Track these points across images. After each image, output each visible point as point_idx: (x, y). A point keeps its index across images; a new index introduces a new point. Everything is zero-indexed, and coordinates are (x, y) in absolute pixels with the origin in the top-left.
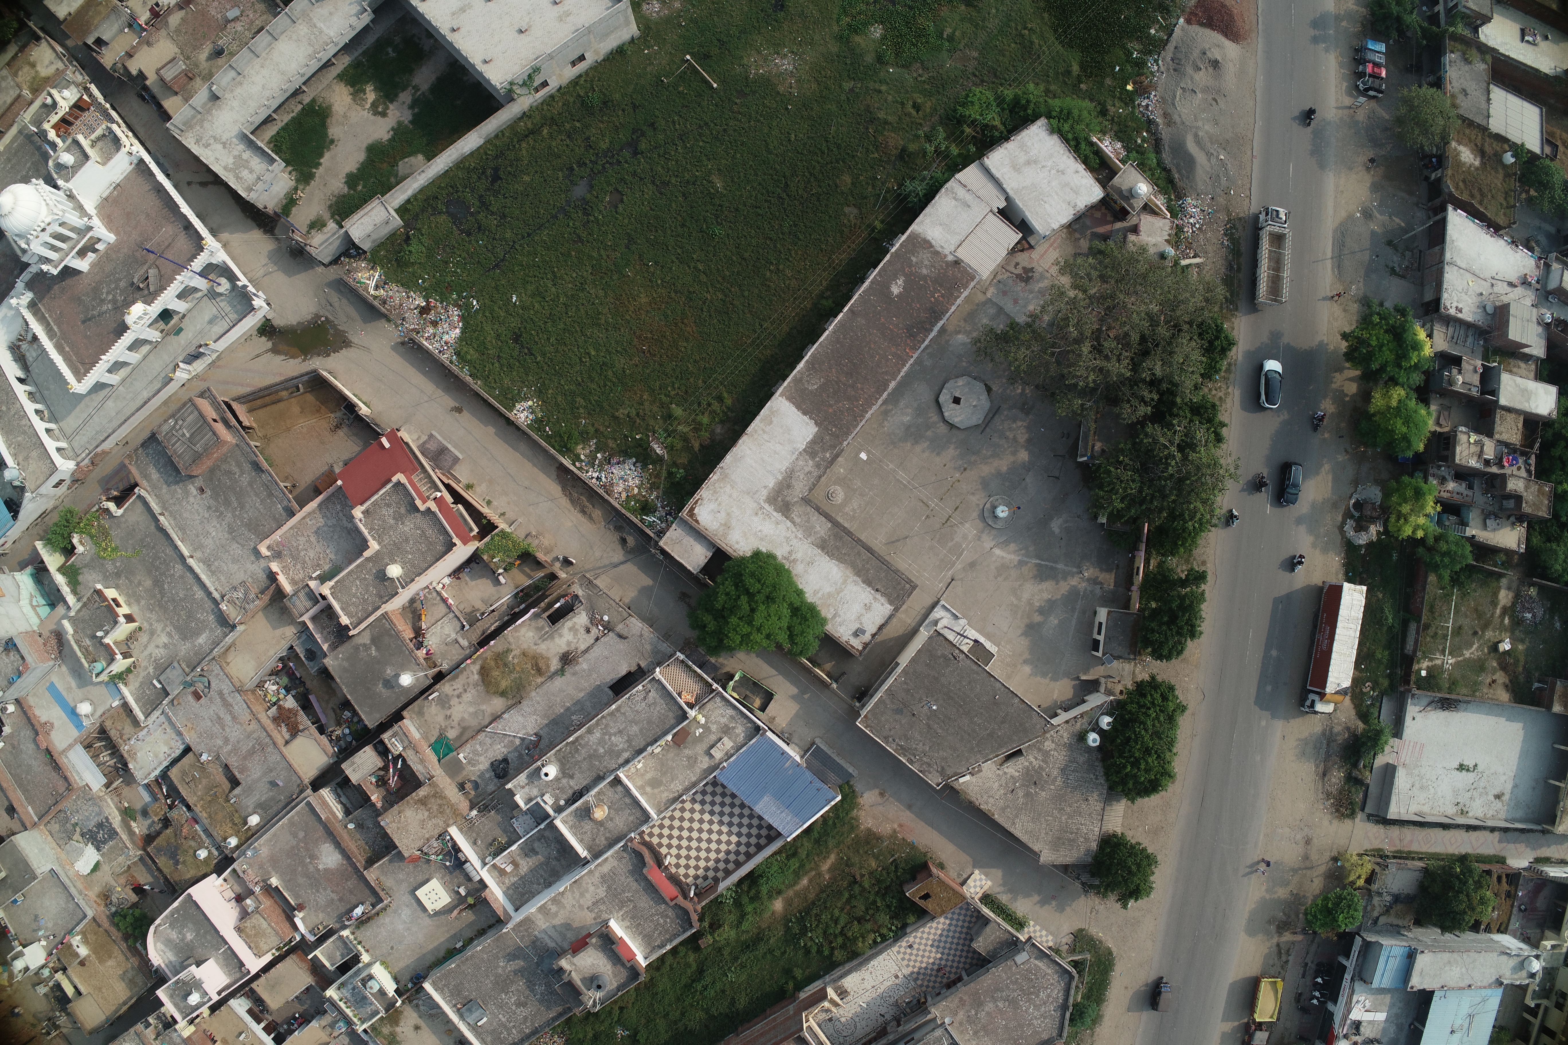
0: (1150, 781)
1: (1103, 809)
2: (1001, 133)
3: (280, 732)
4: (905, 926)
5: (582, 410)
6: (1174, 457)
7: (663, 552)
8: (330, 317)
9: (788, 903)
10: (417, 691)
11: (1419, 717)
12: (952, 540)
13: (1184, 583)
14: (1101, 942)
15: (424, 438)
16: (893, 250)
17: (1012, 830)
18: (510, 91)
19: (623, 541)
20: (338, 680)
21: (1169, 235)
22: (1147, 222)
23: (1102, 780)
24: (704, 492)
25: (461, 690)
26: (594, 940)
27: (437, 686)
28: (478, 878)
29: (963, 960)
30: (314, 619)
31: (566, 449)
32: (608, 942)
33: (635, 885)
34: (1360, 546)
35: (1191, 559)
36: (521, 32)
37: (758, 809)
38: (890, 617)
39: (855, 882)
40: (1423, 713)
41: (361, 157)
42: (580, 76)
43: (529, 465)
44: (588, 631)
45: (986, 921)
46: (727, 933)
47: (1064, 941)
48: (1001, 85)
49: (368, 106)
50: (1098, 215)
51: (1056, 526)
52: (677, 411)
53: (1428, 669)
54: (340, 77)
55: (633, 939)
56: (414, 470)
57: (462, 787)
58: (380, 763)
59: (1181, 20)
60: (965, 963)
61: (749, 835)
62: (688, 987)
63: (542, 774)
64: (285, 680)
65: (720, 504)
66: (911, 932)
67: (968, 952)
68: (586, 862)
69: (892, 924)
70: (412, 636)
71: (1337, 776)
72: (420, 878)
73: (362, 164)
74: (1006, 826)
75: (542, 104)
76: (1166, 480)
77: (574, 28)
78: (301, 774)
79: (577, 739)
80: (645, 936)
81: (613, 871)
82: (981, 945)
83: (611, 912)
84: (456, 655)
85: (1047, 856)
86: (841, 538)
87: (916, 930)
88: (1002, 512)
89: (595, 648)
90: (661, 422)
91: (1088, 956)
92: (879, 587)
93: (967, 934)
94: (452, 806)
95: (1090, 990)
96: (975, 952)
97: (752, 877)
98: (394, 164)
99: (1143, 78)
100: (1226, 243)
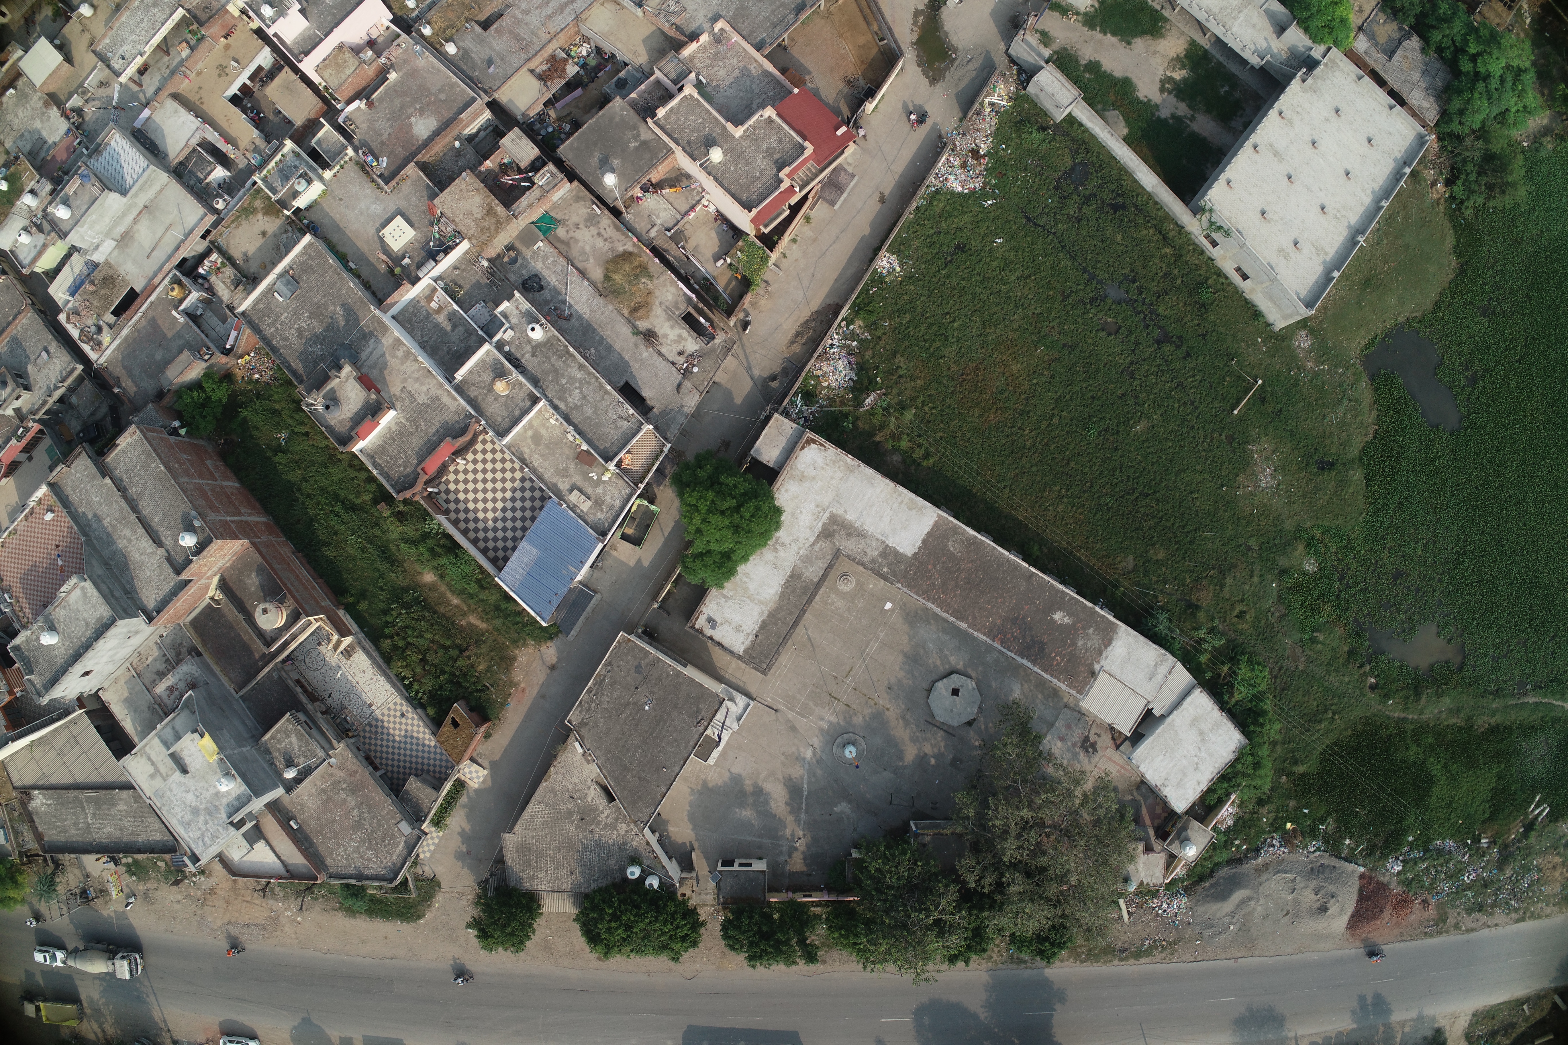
0: (599, 935)
1: (564, 891)
2: (1227, 703)
3: (541, 64)
4: (423, 706)
5: (897, 320)
6: (928, 916)
7: (768, 419)
8: (957, 62)
9: (432, 587)
10: (600, 192)
12: (816, 705)
13: (802, 942)
14: (429, 906)
15: (850, 170)
16: (1097, 609)
17: (533, 801)
18: (1203, 210)
19: (773, 378)
20: (600, 113)
21: (1148, 884)
22: (1158, 859)
23: (593, 886)
24: (833, 451)
25: (606, 236)
26: (373, 397)
27: (606, 212)
28: (421, 275)
29: (396, 769)
30: (658, 82)
31: (858, 309)
32: (373, 411)
33: (432, 430)
35: (826, 949)
36: (1263, 213)
37: (524, 545)
38: (731, 653)
39: (462, 651)
41: (1118, 73)
42: (1227, 278)
43: (835, 275)
44: (680, 354)
45: (437, 788)
46: (395, 530)
47: (427, 869)
48: (1275, 697)
49: (1169, 74)
50: (1158, 810)
51: (842, 808)
52: (909, 415)
54: (1193, 43)
55: (379, 436)
56: (818, 162)
57: (510, 248)
58: (523, 165)
59: (1362, 869)
60: (392, 772)
61: (495, 539)
62: (336, 497)
63: (533, 325)
64: (592, 62)
65: (823, 468)
66: (417, 714)
67: (404, 773)
68: (450, 379)
69: (424, 693)
70: (654, 181)
72: (414, 218)
73: (1111, 75)
74: (536, 795)
75: (1194, 244)
76: (905, 912)
77: (1273, 265)
78: (503, 89)
79: (572, 355)
80: (383, 447)
81: (445, 407)
82: (413, 785)
83: (403, 411)
84: (641, 226)
85: (510, 840)
86: (804, 593)
87: (421, 718)
88: (850, 752)
89: (665, 363)
90: (896, 400)
91: (413, 896)
92: (760, 637)
93: (422, 770)
94: (490, 241)
95: (380, 902)
96: (405, 780)
97: (453, 547)
98: (1115, 106)
99: (1300, 838)
100: (1147, 942)
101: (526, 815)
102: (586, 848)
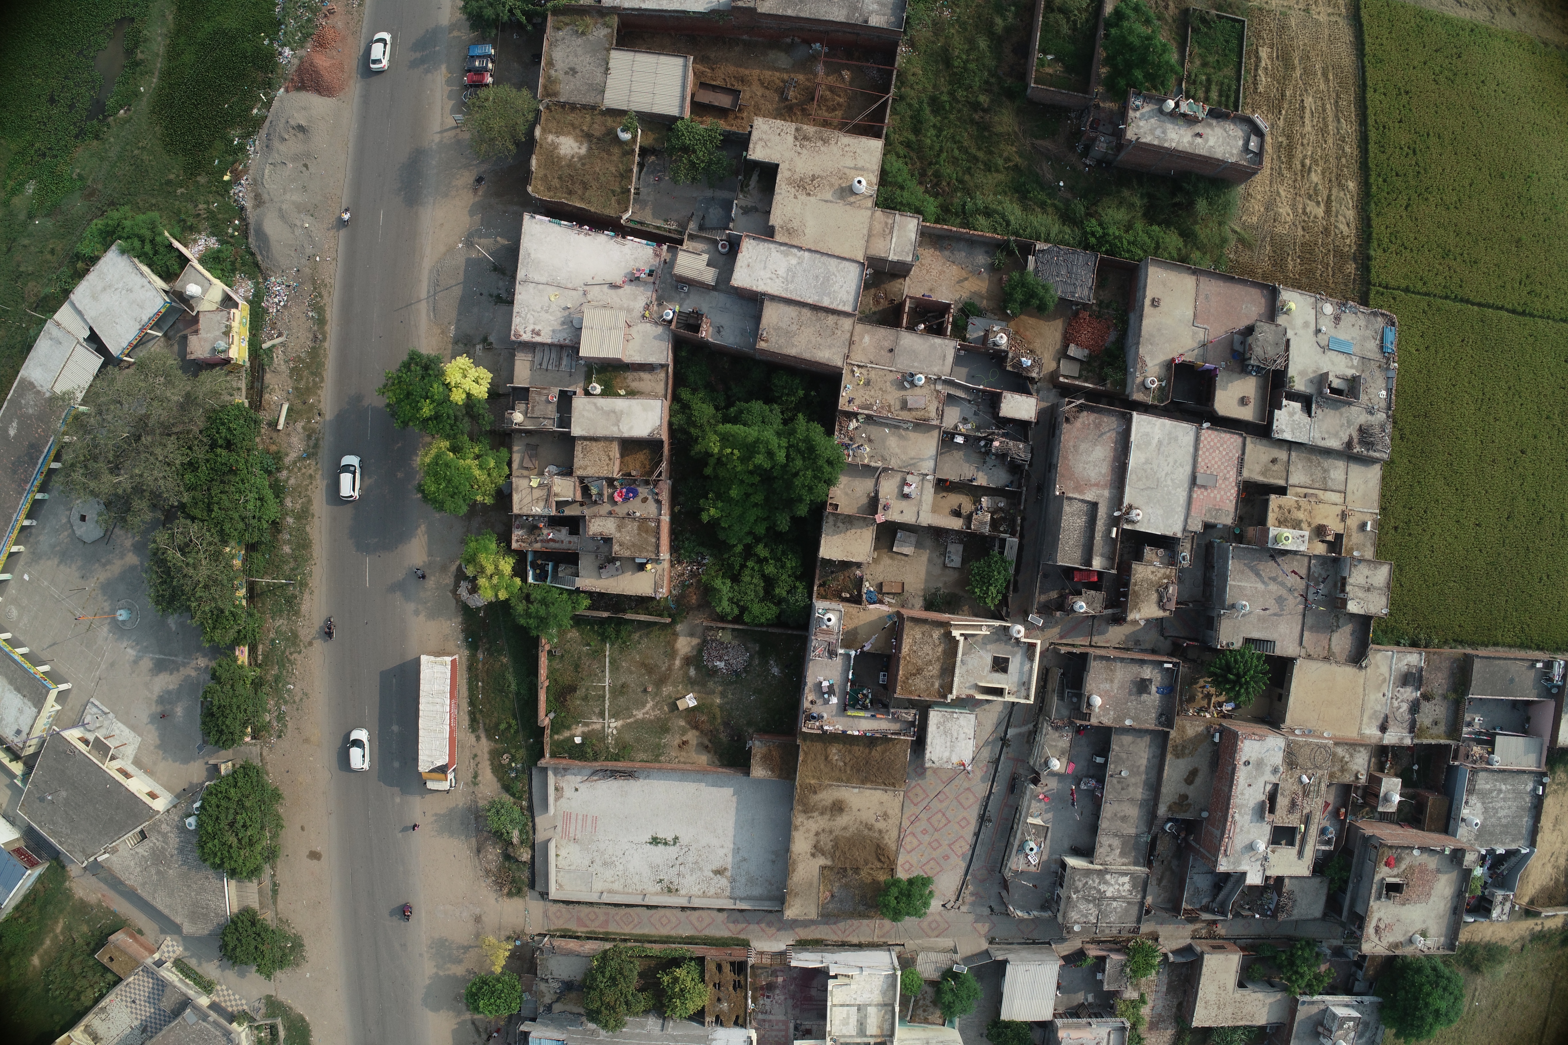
11: (583, 788)
14: (290, 1008)
16: (10, 397)
17: (154, 904)
21: (225, 327)
22: (206, 319)
34: (478, 609)
38: (36, 719)
40: (587, 784)
47: (257, 1005)
51: (172, 623)
53: (585, 736)
59: (282, 90)
71: (493, 853)
74: (149, 900)
85: (188, 929)
88: (121, 615)
91: (279, 1020)
92: (26, 691)
99: (239, 165)
100: (310, 314)
101: (166, 912)
102: (185, 862)
